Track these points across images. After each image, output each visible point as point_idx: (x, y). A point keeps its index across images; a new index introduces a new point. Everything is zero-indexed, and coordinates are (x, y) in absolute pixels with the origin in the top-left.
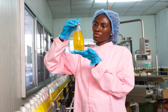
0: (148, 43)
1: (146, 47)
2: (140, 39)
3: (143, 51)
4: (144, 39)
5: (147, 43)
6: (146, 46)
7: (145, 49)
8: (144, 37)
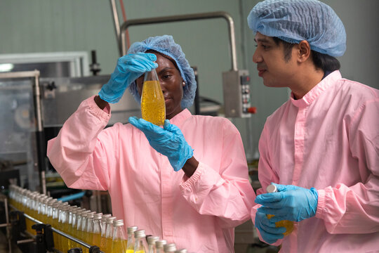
0: (247, 87)
1: (244, 96)
2: (224, 74)
3: (233, 111)
4: (237, 72)
5: (245, 85)
6: (243, 93)
7: (241, 103)
8: (236, 69)
